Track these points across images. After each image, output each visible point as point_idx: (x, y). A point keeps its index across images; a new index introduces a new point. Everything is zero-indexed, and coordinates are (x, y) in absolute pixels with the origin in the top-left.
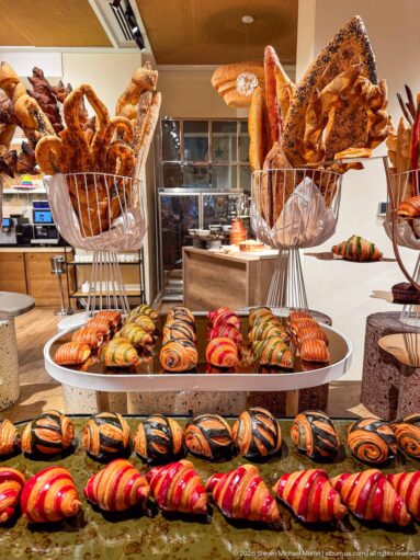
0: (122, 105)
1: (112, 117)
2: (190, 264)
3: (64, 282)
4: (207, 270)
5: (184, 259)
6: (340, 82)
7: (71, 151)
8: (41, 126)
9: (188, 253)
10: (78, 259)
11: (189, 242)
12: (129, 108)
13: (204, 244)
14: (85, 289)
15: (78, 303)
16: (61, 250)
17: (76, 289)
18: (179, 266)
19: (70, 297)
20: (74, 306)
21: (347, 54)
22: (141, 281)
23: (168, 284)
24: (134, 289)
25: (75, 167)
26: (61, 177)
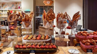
0: (30, 15)
1: (29, 17)
2: (40, 29)
3: (20, 31)
4: (42, 30)
5: (39, 28)
6: (50, 14)
7: (25, 20)
8: (22, 17)
9: (40, 27)
10: (22, 28)
11: (40, 25)
12: (31, 15)
13: (42, 25)
14: (23, 33)
15: (21, 35)
16: (19, 26)
17: (21, 33)
18: (38, 29)
19: (20, 34)
20: (21, 36)
21: (51, 11)
22: (32, 32)
23: (36, 32)
24: (31, 33)
25: (25, 21)
26: (24, 22)
